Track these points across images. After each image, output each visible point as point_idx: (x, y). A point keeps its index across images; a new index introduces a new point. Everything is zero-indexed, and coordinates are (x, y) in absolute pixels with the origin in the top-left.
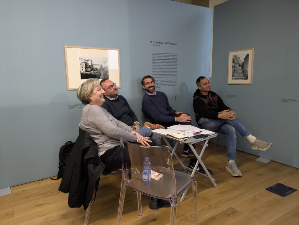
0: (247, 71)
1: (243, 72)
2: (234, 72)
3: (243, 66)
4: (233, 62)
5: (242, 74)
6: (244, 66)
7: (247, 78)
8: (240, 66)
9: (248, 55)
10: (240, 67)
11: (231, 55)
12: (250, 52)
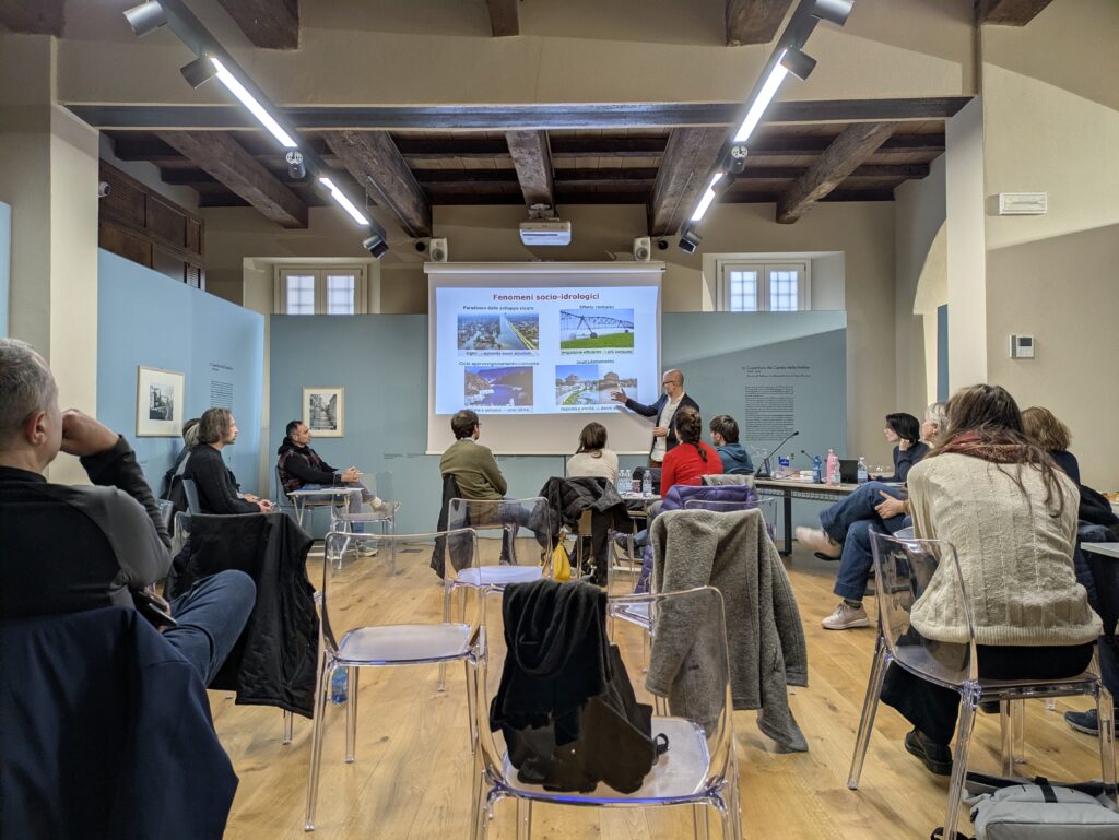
0: (335, 418)
1: (330, 419)
2: (313, 418)
3: (329, 411)
4: (311, 404)
5: (328, 423)
6: (331, 410)
7: (335, 428)
8: (323, 410)
9: (335, 396)
10: (324, 413)
11: (308, 393)
12: (339, 392)
